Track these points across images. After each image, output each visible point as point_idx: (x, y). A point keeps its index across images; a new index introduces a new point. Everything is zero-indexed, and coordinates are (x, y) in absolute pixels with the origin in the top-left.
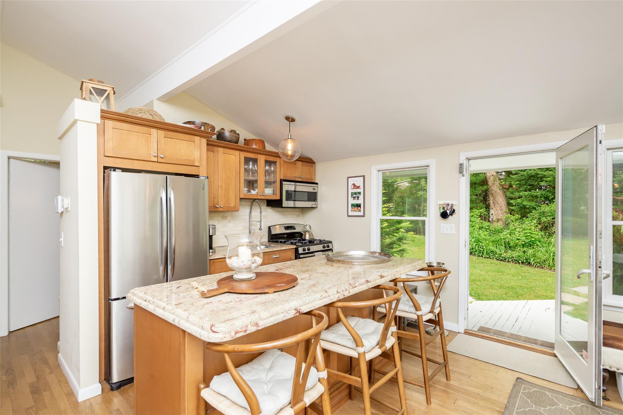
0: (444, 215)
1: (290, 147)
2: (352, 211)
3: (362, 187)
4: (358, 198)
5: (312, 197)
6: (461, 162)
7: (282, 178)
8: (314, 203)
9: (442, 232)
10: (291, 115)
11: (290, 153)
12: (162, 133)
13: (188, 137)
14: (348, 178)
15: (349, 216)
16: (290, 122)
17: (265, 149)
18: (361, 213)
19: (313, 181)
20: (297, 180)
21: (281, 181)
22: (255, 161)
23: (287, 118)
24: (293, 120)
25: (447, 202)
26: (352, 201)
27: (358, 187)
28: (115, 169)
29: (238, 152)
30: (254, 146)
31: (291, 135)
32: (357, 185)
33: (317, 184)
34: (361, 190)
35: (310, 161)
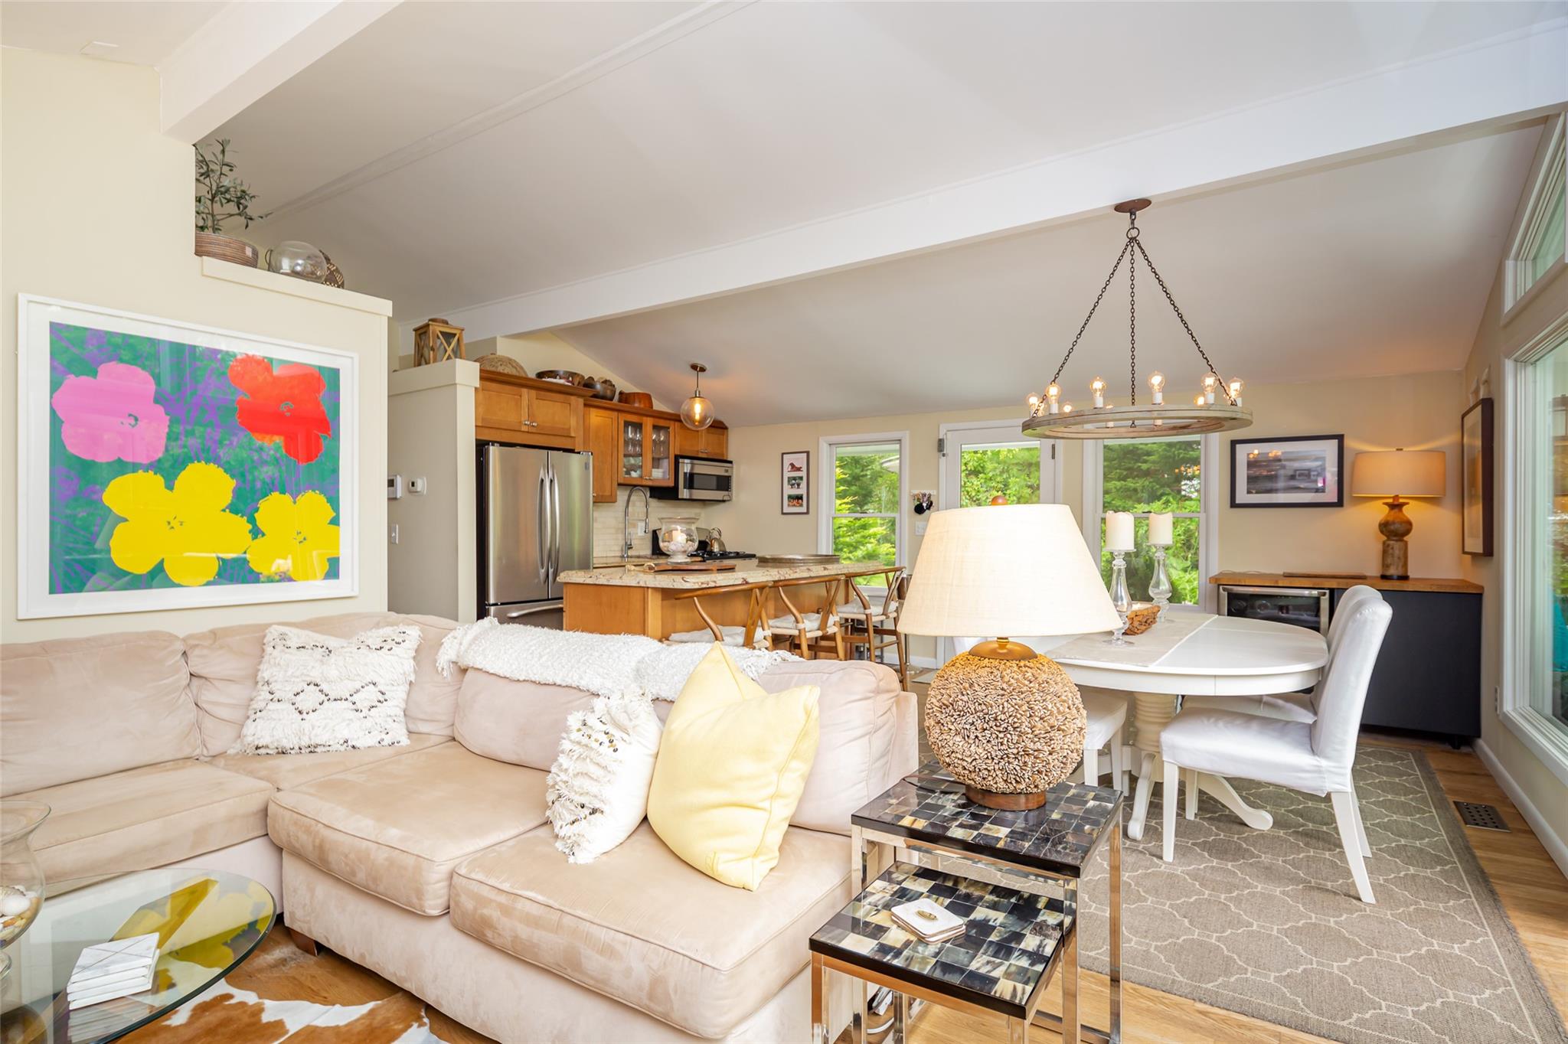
0: (919, 509)
1: (698, 409)
2: (789, 505)
3: (804, 469)
4: (799, 485)
5: (724, 483)
6: (941, 437)
7: (678, 453)
8: (726, 493)
9: (917, 534)
10: (700, 362)
11: (697, 417)
12: (533, 393)
13: (561, 397)
14: (783, 454)
15: (783, 513)
16: (699, 373)
17: (652, 408)
18: (804, 509)
19: (725, 458)
20: (701, 455)
21: (677, 458)
22: (638, 427)
23: (694, 367)
24: (703, 370)
25: (923, 492)
26: (789, 491)
27: (799, 469)
28: (493, 443)
29: (616, 413)
30: (637, 405)
31: (699, 392)
32: (797, 466)
33: (731, 462)
34: (803, 474)
35: (722, 426)
